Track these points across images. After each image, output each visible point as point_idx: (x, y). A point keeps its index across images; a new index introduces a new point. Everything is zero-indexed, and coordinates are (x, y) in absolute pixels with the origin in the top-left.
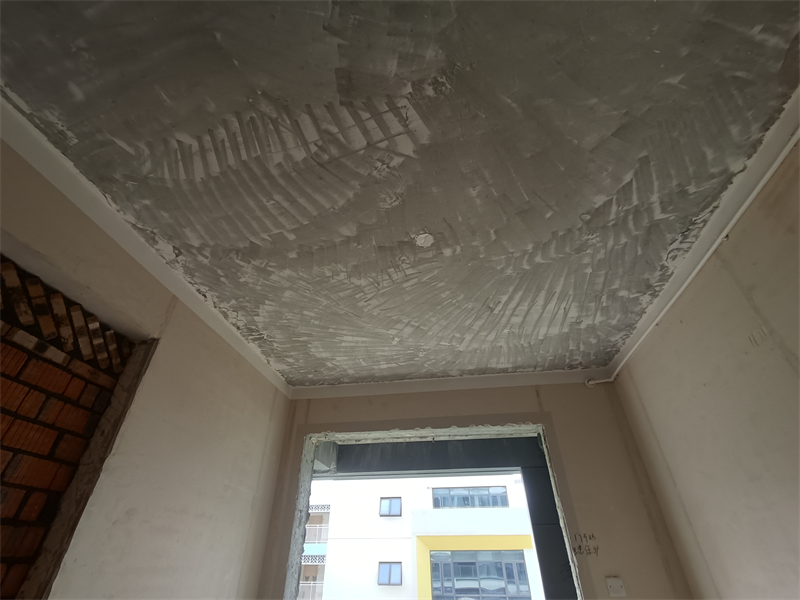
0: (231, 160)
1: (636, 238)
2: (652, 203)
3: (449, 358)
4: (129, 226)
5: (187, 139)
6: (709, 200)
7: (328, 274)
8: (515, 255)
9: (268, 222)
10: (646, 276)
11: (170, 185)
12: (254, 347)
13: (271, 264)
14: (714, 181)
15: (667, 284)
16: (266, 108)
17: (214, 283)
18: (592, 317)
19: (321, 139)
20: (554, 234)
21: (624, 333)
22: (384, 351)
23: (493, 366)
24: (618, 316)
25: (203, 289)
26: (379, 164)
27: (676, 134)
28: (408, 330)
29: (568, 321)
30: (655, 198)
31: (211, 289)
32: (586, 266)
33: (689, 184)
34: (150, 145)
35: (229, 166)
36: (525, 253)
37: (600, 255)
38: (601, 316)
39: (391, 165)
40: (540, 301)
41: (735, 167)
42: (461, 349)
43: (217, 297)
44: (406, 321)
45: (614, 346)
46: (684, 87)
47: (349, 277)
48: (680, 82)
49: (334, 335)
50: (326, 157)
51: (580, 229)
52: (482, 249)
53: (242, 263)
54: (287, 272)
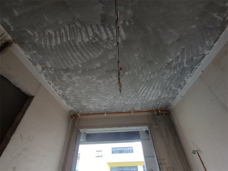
0: (65, 40)
1: (179, 71)
2: (184, 62)
3: (123, 106)
4: (28, 59)
5: (51, 32)
6: (198, 62)
7: (90, 78)
8: (146, 75)
9: (74, 61)
10: (180, 83)
11: (43, 46)
12: (64, 101)
13: (73, 74)
14: (201, 56)
15: (185, 86)
16: (78, 24)
17: (53, 79)
18: (164, 95)
19: (94, 35)
20: (157, 69)
21: (172, 100)
22: (104, 104)
23: (135, 109)
24: (171, 95)
25: (50, 82)
26: (110, 45)
27: (192, 42)
28: (112, 97)
29: (158, 96)
30: (185, 60)
31: (52, 82)
32: (165, 79)
33: (194, 57)
34: (39, 33)
35: (64, 42)
36: (148, 74)
37: (169, 76)
38: (167, 94)
39: (113, 45)
40: (151, 89)
41: (206, 53)
42: (127, 104)
43: (54, 85)
44: (112, 94)
45: (169, 104)
46: (196, 29)
47: (97, 79)
48: (195, 27)
49: (90, 98)
50: (94, 41)
51: (164, 68)
52: (136, 73)
53: (63, 74)
54: (78, 77)
